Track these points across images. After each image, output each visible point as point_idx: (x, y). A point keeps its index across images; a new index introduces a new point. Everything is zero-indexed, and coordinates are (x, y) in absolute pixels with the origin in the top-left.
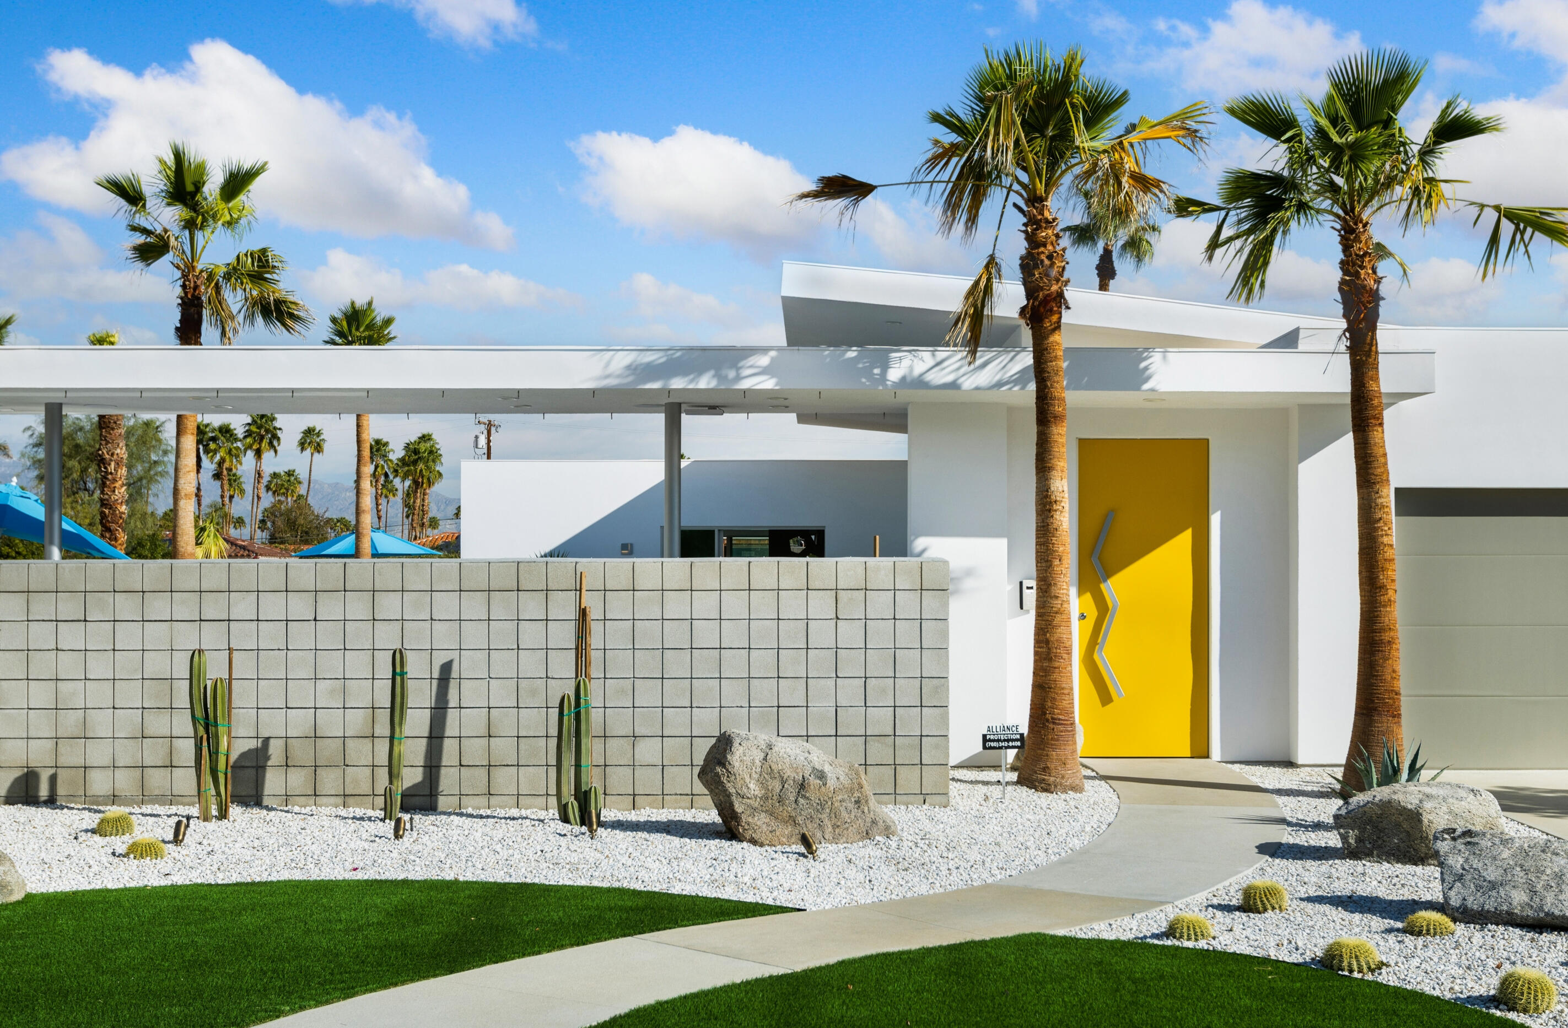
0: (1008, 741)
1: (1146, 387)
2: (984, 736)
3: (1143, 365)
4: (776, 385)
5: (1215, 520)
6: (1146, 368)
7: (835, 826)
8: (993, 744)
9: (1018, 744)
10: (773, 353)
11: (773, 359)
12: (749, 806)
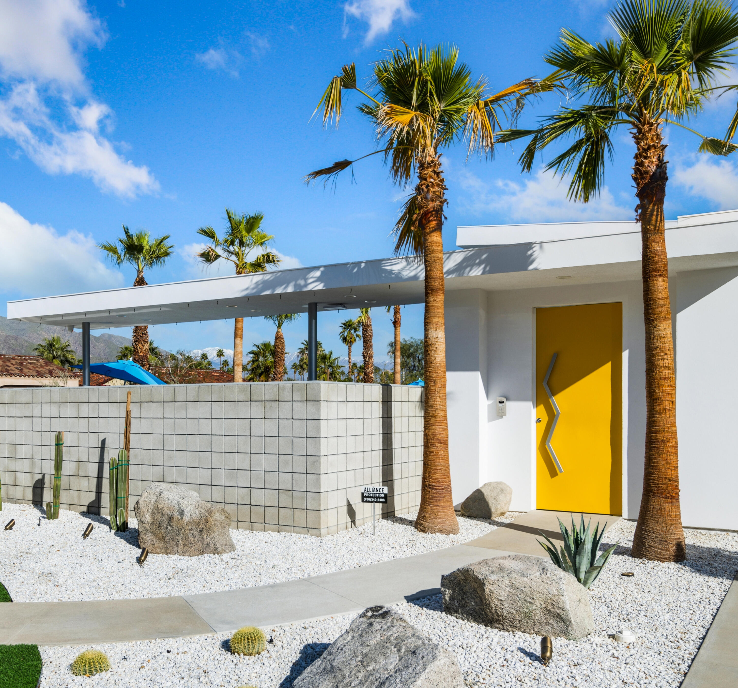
0: (377, 498)
1: (531, 267)
2: (363, 494)
3: (529, 253)
4: (324, 286)
5: (625, 355)
6: (531, 255)
7: (185, 545)
8: (367, 499)
9: (384, 500)
10: (322, 269)
11: (322, 272)
12: (145, 528)
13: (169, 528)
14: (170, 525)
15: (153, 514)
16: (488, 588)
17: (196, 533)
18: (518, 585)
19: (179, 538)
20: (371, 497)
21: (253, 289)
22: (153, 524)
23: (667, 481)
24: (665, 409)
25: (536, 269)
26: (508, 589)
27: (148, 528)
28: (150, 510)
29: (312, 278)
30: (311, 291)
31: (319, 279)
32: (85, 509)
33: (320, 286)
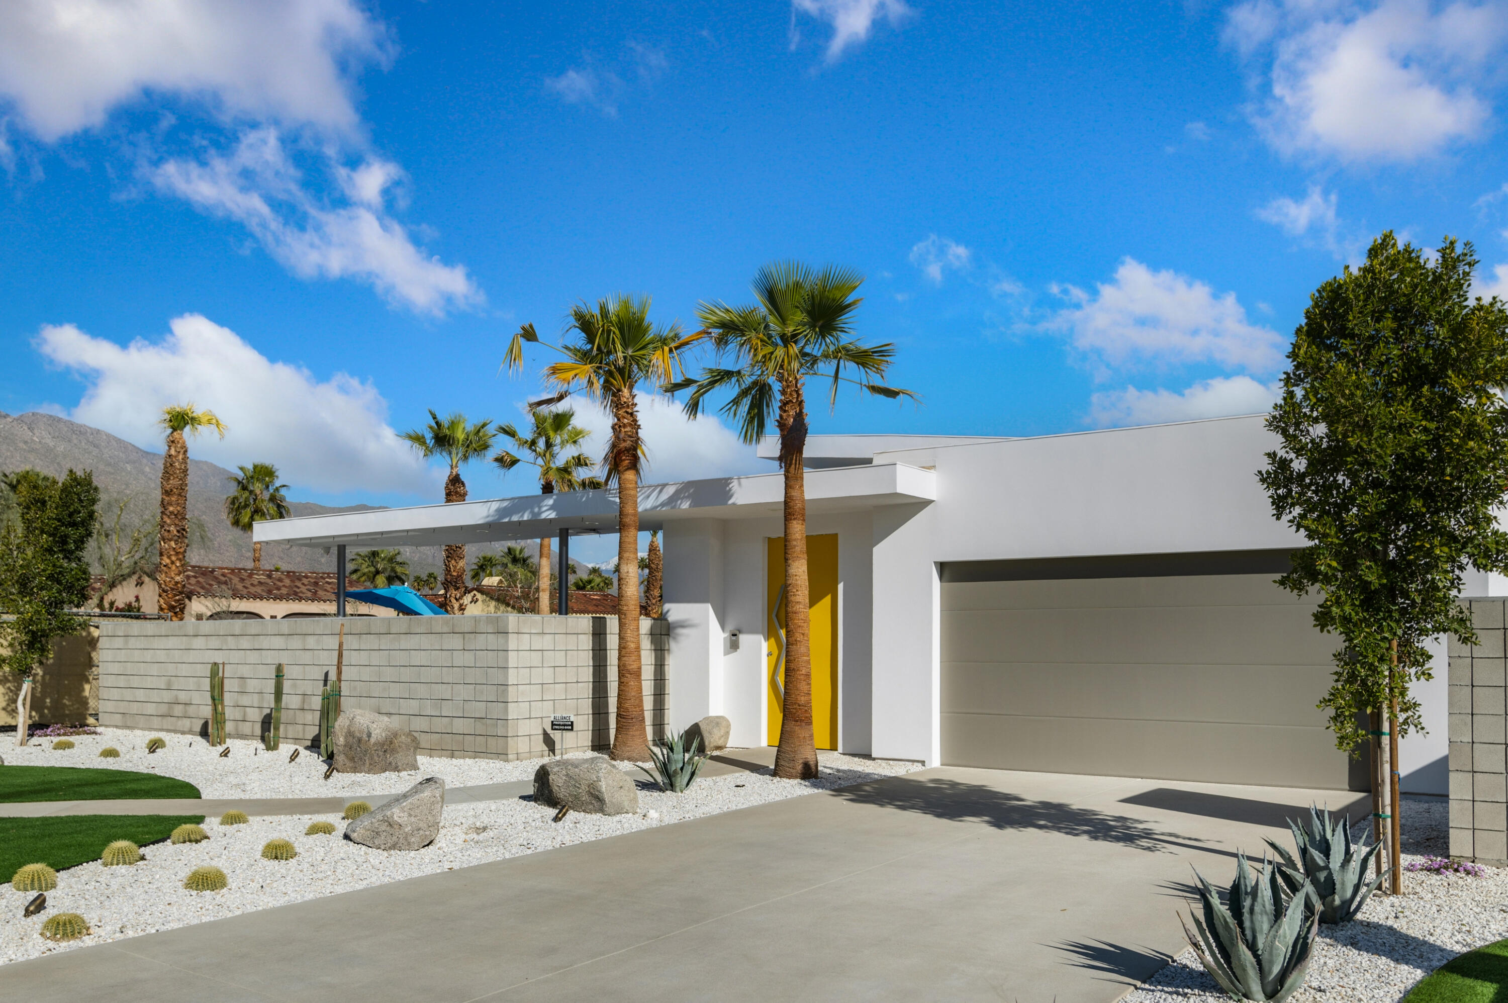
0: (564, 725)
1: (730, 502)
2: (552, 722)
3: (728, 488)
5: (841, 587)
6: (730, 490)
7: (370, 764)
8: (556, 727)
9: (570, 727)
11: (555, 501)
12: (339, 750)
13: (358, 749)
14: (360, 747)
15: (346, 737)
16: (551, 777)
17: (381, 753)
18: (571, 774)
19: (366, 758)
20: (559, 725)
21: (493, 516)
22: (345, 746)
23: (796, 706)
24: (796, 640)
25: (734, 504)
26: (564, 778)
27: (341, 750)
28: (344, 734)
29: (546, 506)
30: (545, 520)
31: (552, 508)
32: (309, 743)
33: (552, 515)
